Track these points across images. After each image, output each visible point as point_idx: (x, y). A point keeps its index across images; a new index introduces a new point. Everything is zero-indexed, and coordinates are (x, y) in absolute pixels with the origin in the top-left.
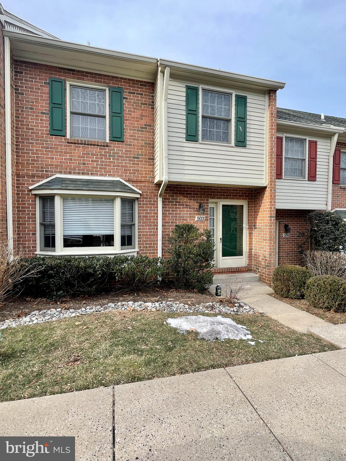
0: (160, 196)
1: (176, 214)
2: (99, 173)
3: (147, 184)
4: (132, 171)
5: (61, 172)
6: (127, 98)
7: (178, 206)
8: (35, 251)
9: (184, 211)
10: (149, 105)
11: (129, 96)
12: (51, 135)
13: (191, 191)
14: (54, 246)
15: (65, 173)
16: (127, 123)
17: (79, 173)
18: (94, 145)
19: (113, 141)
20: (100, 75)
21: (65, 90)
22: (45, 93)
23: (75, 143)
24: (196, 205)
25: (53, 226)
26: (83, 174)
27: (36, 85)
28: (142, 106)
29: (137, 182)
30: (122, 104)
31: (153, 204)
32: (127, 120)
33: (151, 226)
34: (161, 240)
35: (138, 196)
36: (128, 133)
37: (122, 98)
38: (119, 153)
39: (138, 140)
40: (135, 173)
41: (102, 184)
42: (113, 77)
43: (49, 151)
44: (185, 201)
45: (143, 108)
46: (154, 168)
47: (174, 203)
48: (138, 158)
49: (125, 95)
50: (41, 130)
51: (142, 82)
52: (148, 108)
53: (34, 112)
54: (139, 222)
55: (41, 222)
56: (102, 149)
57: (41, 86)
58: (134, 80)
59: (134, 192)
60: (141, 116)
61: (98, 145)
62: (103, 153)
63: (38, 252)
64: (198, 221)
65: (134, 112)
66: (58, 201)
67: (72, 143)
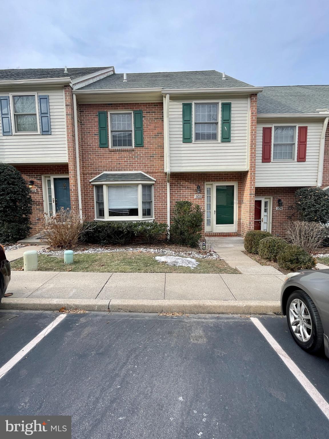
0: (168, 182)
1: (180, 194)
2: (128, 169)
3: (159, 174)
4: (149, 166)
5: (106, 170)
6: (145, 117)
7: (181, 188)
8: (94, 218)
9: (186, 191)
10: (160, 119)
11: (146, 115)
12: (100, 148)
13: (191, 177)
14: (104, 216)
15: (109, 170)
16: (145, 134)
17: (117, 170)
18: (125, 151)
19: (137, 147)
20: (128, 104)
21: (107, 118)
22: (96, 122)
23: (114, 151)
24: (195, 187)
25: (103, 203)
26: (119, 170)
27: (91, 118)
28: (156, 120)
29: (152, 173)
30: (142, 121)
31: (164, 188)
32: (146, 131)
33: (162, 202)
34: (170, 212)
35: (154, 183)
36: (146, 140)
37: (142, 117)
38: (140, 155)
39: (153, 144)
40: (151, 167)
41: (130, 176)
42: (135, 104)
43: (99, 158)
44: (187, 184)
45: (156, 122)
46: (163, 163)
47: (179, 186)
48: (154, 157)
49: (144, 115)
50: (94, 145)
51: (154, 103)
52: (159, 121)
53: (91, 135)
54: (155, 200)
55: (97, 201)
56: (130, 153)
57: (94, 118)
58: (149, 103)
59: (150, 180)
60: (155, 127)
61: (127, 151)
62: (131, 156)
63: (96, 219)
64: (196, 198)
65: (150, 125)
66: (105, 188)
67: (112, 151)
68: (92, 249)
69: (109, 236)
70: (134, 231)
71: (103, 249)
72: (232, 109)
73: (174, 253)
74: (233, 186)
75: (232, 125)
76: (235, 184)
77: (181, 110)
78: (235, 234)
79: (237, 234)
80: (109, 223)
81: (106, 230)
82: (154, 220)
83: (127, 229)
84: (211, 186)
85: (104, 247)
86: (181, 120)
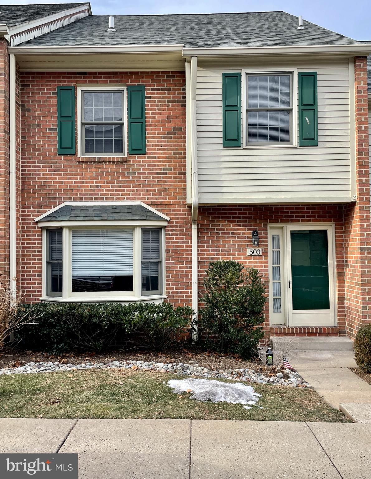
0: (194, 223)
1: (218, 246)
2: (115, 197)
3: (176, 207)
4: (157, 192)
5: (70, 199)
6: (149, 98)
7: (220, 235)
8: (41, 295)
9: (230, 242)
10: (179, 101)
11: (151, 94)
12: (59, 155)
13: (239, 213)
14: (61, 290)
15: (75, 199)
16: (150, 129)
17: (91, 199)
18: (109, 162)
19: (132, 154)
20: (116, 73)
21: (76, 98)
22: (53, 106)
23: (87, 162)
24: (248, 233)
25: (60, 265)
26: (96, 199)
27: (43, 98)
28: (170, 104)
29: (163, 205)
30: (143, 106)
31: (186, 234)
32: (150, 125)
33: (183, 263)
34: (197, 283)
35: (166, 224)
36: (152, 142)
37: (144, 97)
38: (140, 170)
39: (165, 149)
40: (160, 194)
41: (117, 211)
42: (131, 73)
43: (57, 174)
44: (231, 227)
45: (170, 107)
46: (185, 185)
47: (216, 231)
48: (165, 173)
49: (148, 93)
50: (48, 150)
51: (168, 72)
52: (177, 105)
53: (41, 130)
54: (167, 259)
55: (48, 260)
56: (120, 166)
57: (49, 98)
58: (158, 73)
59: (159, 219)
60: (169, 117)
61: (114, 162)
62: (120, 172)
63: (44, 297)
64: (251, 255)
65: (159, 113)
66: (66, 235)
67: (83, 162)
68: (32, 364)
69: (70, 335)
70: (124, 324)
71: (57, 363)
72: (319, 84)
73: (206, 371)
74: (325, 232)
75: (320, 115)
76: (330, 228)
77: (220, 85)
78: (333, 330)
79: (337, 331)
80: (72, 306)
81: (65, 322)
82: (165, 299)
83: (109, 320)
84: (280, 230)
85: (59, 358)
86: (221, 104)
